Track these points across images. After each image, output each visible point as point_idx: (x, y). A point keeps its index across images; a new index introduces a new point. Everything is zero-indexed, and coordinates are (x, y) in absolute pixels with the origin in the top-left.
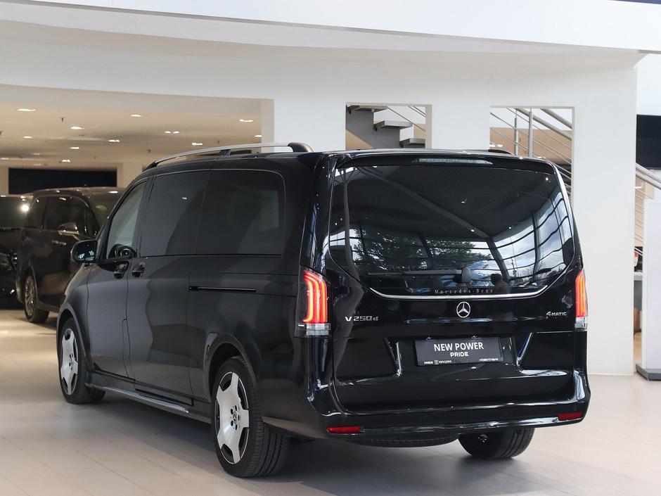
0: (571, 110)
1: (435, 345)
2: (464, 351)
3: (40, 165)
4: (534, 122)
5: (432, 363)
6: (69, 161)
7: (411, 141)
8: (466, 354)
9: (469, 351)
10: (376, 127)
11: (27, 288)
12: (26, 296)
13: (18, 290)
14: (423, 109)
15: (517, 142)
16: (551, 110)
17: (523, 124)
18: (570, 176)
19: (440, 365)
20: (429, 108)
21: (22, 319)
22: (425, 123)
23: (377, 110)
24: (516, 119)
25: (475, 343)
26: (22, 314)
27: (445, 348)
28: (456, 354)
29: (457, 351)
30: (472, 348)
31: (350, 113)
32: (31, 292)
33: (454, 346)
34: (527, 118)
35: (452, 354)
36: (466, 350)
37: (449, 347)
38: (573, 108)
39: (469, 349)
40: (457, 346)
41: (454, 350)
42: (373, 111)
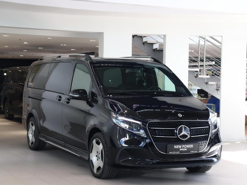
0: (221, 37)
3: (11, 57)
4: (206, 42)
6: (22, 56)
7: (158, 49)
10: (144, 43)
11: (5, 106)
12: (5, 109)
13: (2, 106)
14: (163, 36)
15: (200, 49)
16: (213, 37)
17: (202, 43)
18: (220, 63)
20: (165, 36)
21: (4, 118)
22: (163, 42)
23: (144, 37)
24: (199, 40)
26: (3, 116)
31: (134, 38)
32: (7, 107)
34: (204, 40)
38: (222, 36)
42: (143, 37)
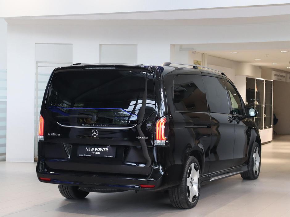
1: (86, 148)
2: (98, 152)
5: (83, 155)
8: (99, 153)
9: (101, 152)
19: (86, 156)
25: (104, 149)
27: (90, 150)
28: (94, 153)
29: (95, 152)
30: (102, 151)
33: (94, 149)
35: (92, 153)
36: (100, 151)
37: (92, 149)
39: (101, 151)
40: (96, 149)
41: (94, 151)
